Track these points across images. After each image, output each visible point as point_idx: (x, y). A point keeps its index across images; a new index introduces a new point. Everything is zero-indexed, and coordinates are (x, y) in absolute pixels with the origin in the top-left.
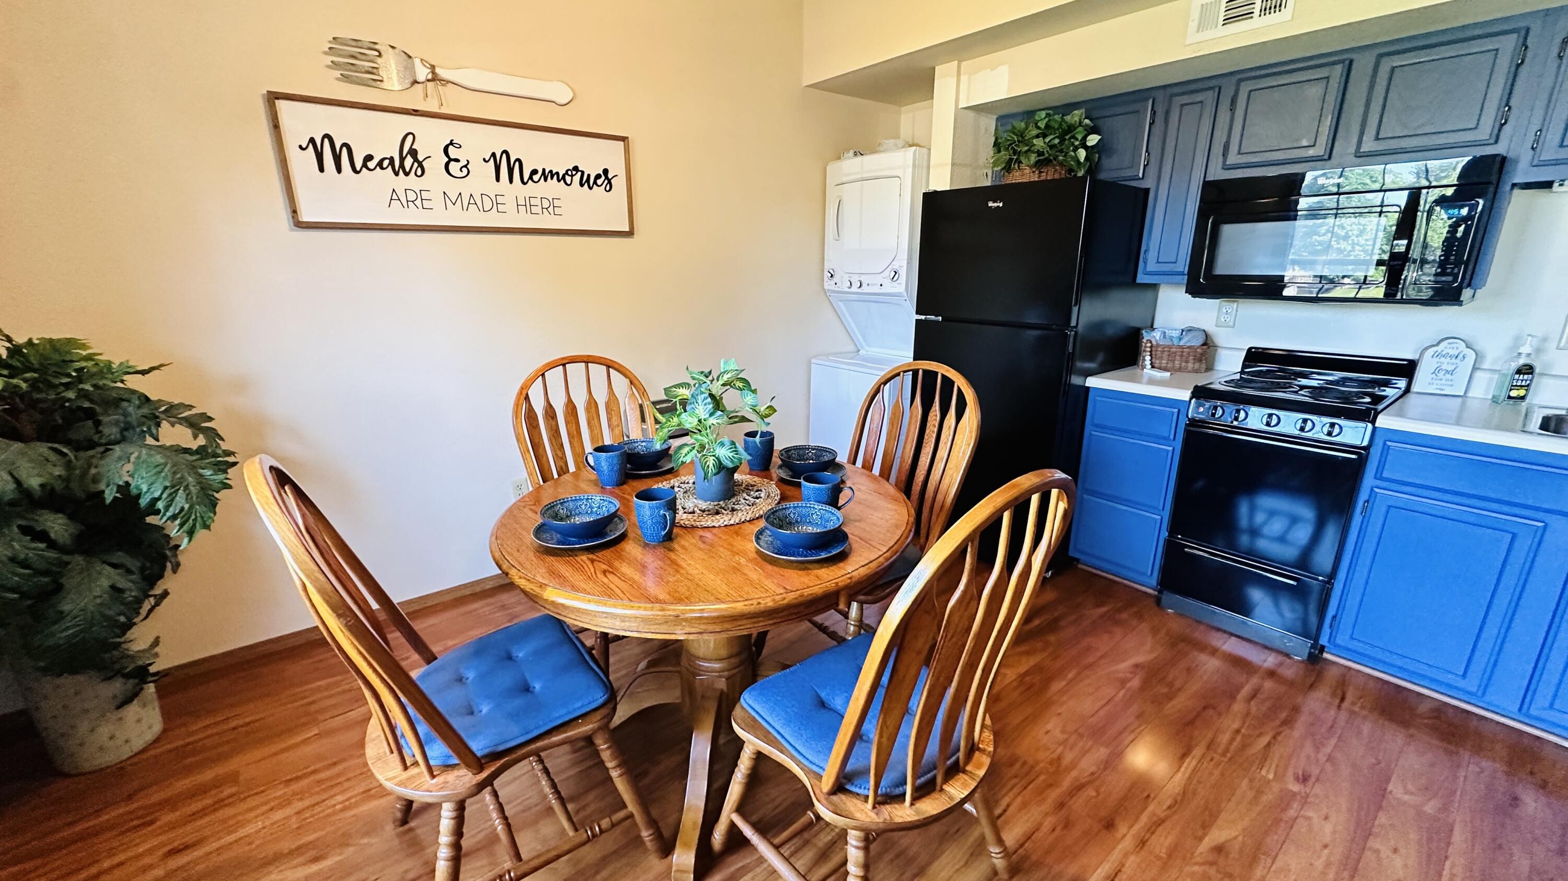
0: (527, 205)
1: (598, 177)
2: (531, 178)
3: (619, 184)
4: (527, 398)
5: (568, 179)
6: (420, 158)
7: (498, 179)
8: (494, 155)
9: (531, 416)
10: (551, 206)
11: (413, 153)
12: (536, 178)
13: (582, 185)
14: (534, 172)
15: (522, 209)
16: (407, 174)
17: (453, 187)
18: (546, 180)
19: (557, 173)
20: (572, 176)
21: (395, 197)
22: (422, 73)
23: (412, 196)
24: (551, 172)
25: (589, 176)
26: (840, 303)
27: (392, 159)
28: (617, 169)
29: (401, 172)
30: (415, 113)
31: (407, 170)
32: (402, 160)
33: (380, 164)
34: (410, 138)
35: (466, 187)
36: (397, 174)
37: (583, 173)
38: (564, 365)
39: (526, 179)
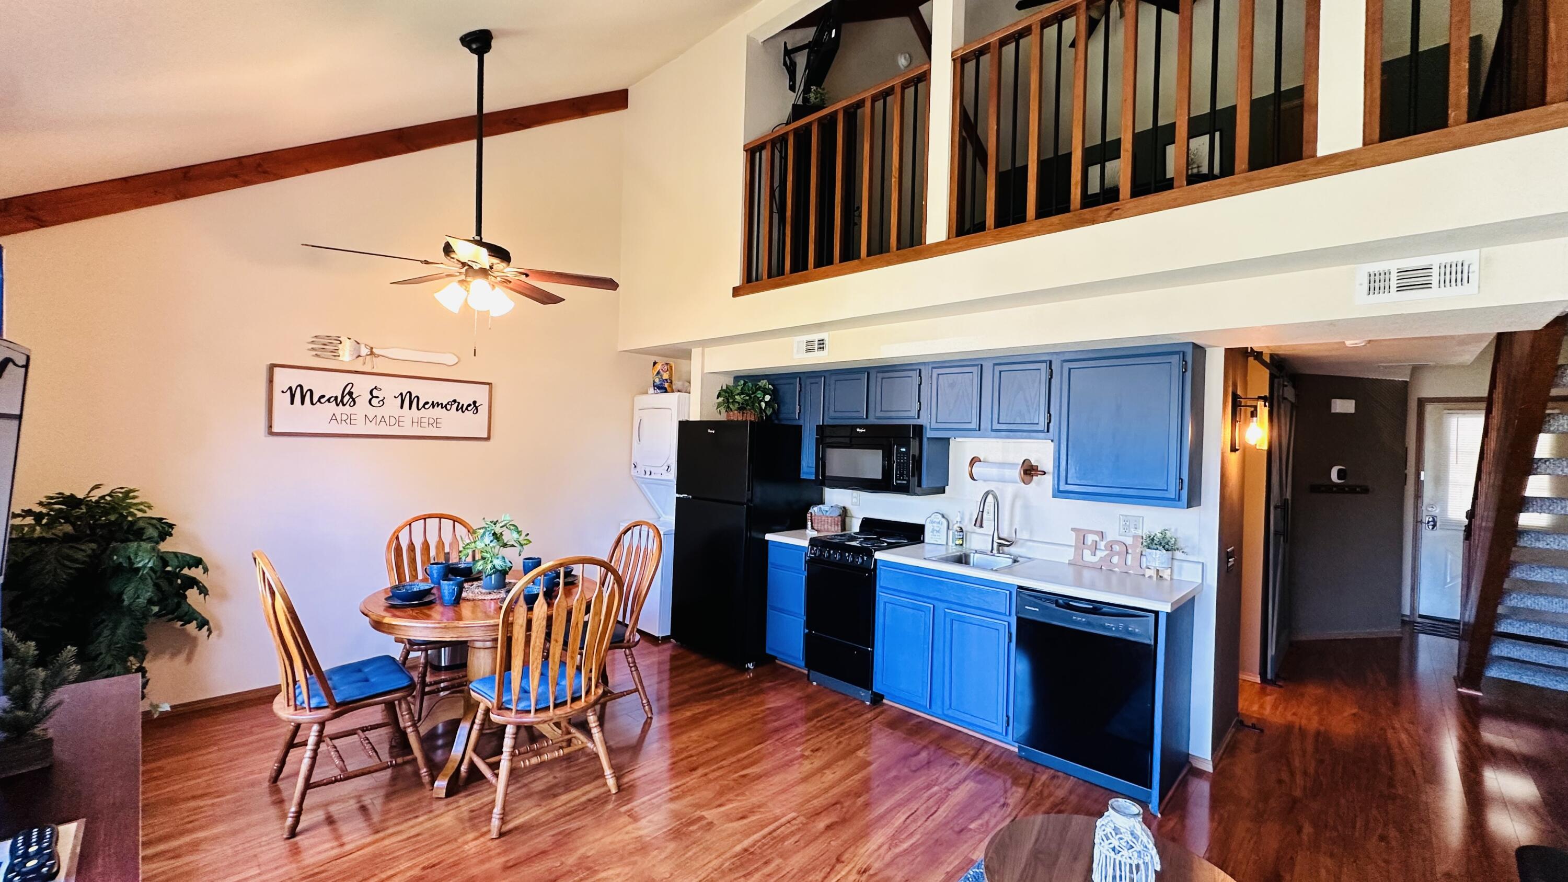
0: (420, 423)
1: (469, 405)
2: (424, 406)
3: (483, 410)
4: (397, 538)
5: (448, 407)
6: (354, 396)
7: (402, 407)
8: (401, 394)
9: (398, 550)
10: (436, 422)
11: (350, 394)
12: (427, 406)
13: (457, 410)
14: (427, 403)
15: (415, 424)
16: (344, 405)
17: (371, 412)
18: (433, 407)
19: (442, 404)
20: (452, 405)
21: (334, 418)
22: (364, 351)
23: (344, 417)
24: (437, 403)
25: (463, 405)
26: (643, 485)
27: (336, 398)
28: (483, 401)
29: (341, 404)
30: (356, 372)
31: (345, 403)
32: (343, 397)
33: (329, 400)
34: (350, 386)
35: (380, 412)
36: (338, 405)
37: (459, 403)
38: (425, 519)
39: (420, 408)
